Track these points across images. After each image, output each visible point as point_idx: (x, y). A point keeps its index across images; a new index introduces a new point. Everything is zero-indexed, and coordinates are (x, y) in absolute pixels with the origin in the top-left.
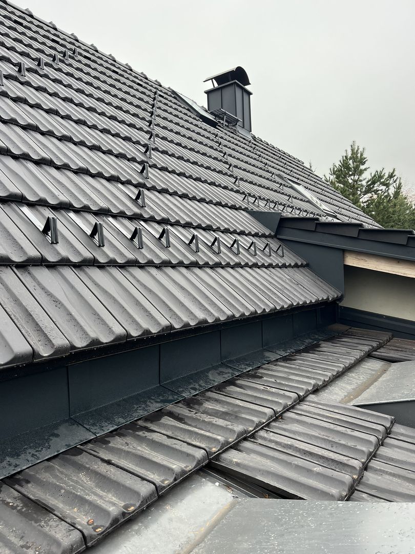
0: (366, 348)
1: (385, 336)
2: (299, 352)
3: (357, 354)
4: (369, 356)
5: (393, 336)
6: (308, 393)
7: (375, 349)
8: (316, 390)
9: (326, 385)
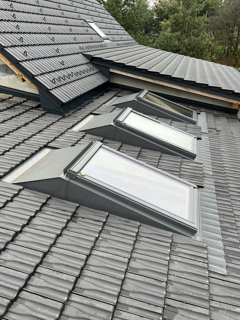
0: (114, 94)
1: (120, 90)
2: (99, 96)
3: (112, 96)
4: (115, 96)
5: (122, 90)
6: (102, 104)
7: (116, 94)
8: (104, 104)
9: (105, 103)
